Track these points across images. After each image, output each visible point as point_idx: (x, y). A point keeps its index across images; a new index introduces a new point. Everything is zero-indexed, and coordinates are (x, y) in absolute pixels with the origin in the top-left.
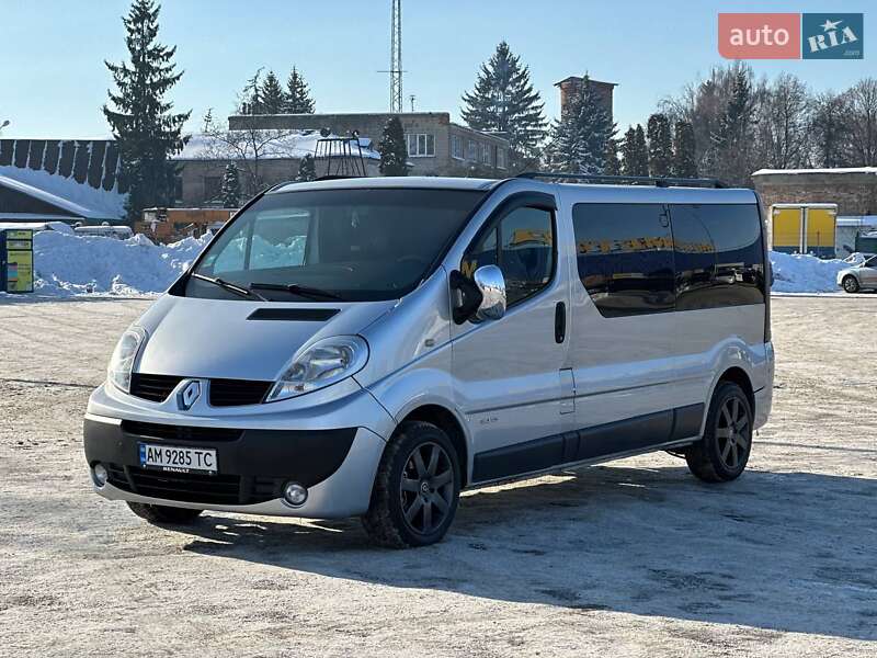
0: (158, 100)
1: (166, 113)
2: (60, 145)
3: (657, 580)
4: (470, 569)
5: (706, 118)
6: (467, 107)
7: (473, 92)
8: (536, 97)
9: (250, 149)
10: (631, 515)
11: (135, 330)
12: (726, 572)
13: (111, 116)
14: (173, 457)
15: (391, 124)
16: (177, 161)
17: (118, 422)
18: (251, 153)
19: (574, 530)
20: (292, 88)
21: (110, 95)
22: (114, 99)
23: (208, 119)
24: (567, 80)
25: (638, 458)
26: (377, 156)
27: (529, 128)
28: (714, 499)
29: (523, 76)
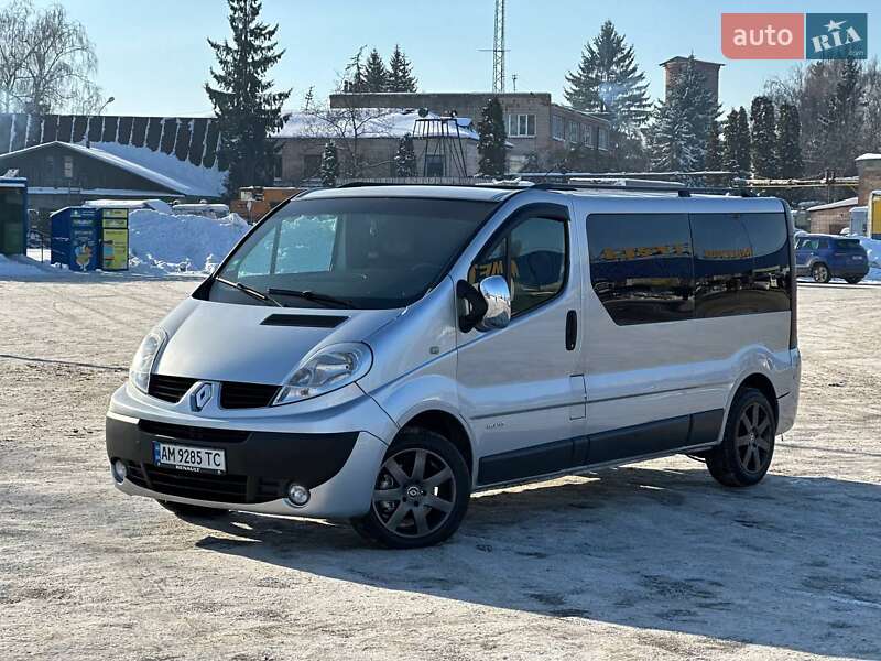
0: (260, 78)
1: (267, 92)
2: (163, 122)
3: (646, 586)
4: (470, 570)
5: (814, 100)
6: (571, 87)
7: (576, 72)
8: (641, 77)
9: (349, 127)
10: (644, 518)
11: (156, 333)
12: (717, 579)
13: (213, 94)
14: (185, 455)
15: (491, 105)
16: (277, 139)
17: (136, 421)
18: (350, 132)
19: (583, 533)
20: (395, 67)
21: (212, 73)
22: (215, 76)
23: (309, 97)
24: (672, 60)
25: (670, 459)
26: (476, 136)
27: (633, 109)
28: (730, 504)
29: (628, 55)
